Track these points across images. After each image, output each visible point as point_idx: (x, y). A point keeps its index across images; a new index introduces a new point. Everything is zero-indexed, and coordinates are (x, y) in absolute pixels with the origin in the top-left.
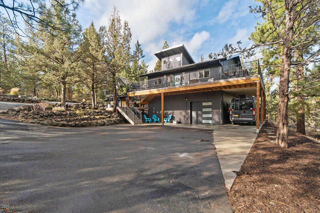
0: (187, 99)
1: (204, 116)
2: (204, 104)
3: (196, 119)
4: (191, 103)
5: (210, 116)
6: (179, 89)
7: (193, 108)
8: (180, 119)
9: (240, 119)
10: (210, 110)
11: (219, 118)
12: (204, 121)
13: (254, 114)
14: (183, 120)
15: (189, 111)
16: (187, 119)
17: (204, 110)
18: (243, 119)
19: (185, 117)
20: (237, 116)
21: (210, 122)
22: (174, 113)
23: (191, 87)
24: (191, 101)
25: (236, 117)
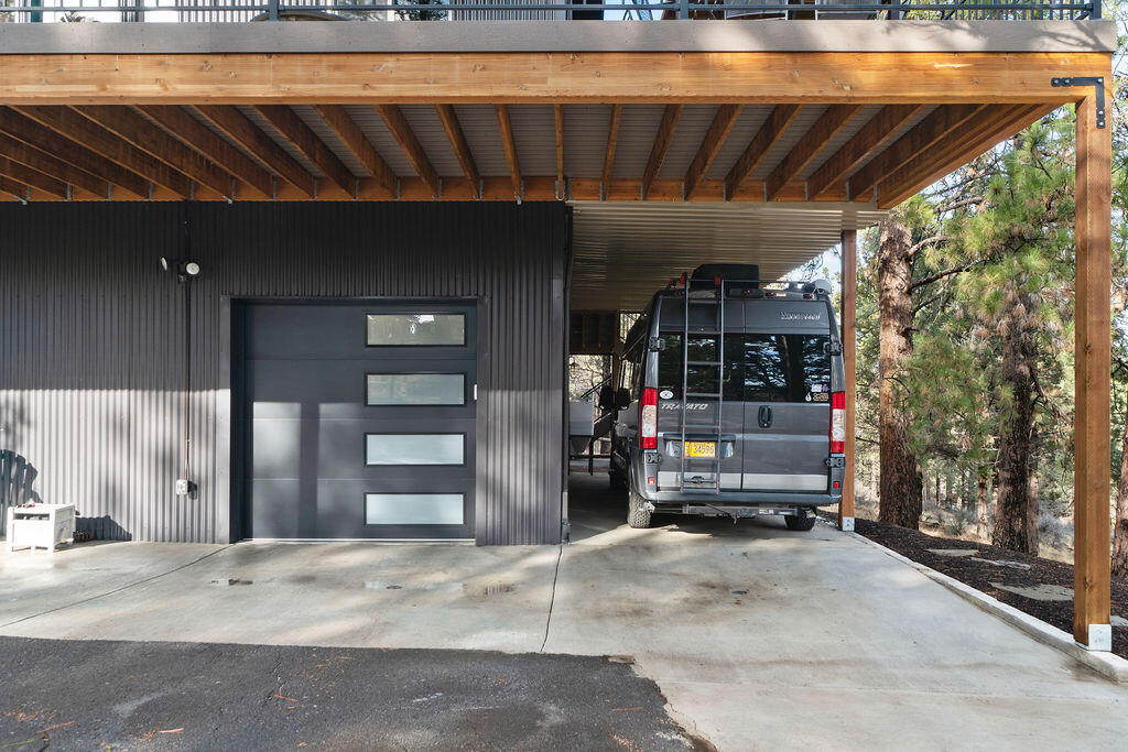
0: (193, 269)
1: (384, 450)
2: (382, 328)
3: (289, 483)
4: (242, 310)
5: (450, 449)
6: (102, 84)
7: (262, 372)
8: (111, 493)
9: (729, 480)
10: (446, 390)
11: (542, 476)
12: (379, 509)
13: (838, 434)
14: (143, 506)
15: (222, 399)
16: (192, 488)
17: (381, 390)
18: (753, 480)
19: (167, 463)
20: (706, 451)
21: (449, 509)
22: (21, 415)
23: (298, 67)
24: (241, 289)
25: (693, 464)
